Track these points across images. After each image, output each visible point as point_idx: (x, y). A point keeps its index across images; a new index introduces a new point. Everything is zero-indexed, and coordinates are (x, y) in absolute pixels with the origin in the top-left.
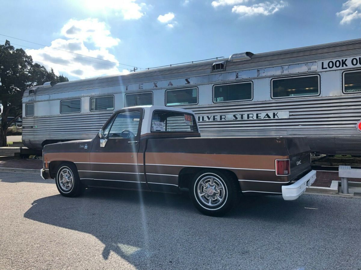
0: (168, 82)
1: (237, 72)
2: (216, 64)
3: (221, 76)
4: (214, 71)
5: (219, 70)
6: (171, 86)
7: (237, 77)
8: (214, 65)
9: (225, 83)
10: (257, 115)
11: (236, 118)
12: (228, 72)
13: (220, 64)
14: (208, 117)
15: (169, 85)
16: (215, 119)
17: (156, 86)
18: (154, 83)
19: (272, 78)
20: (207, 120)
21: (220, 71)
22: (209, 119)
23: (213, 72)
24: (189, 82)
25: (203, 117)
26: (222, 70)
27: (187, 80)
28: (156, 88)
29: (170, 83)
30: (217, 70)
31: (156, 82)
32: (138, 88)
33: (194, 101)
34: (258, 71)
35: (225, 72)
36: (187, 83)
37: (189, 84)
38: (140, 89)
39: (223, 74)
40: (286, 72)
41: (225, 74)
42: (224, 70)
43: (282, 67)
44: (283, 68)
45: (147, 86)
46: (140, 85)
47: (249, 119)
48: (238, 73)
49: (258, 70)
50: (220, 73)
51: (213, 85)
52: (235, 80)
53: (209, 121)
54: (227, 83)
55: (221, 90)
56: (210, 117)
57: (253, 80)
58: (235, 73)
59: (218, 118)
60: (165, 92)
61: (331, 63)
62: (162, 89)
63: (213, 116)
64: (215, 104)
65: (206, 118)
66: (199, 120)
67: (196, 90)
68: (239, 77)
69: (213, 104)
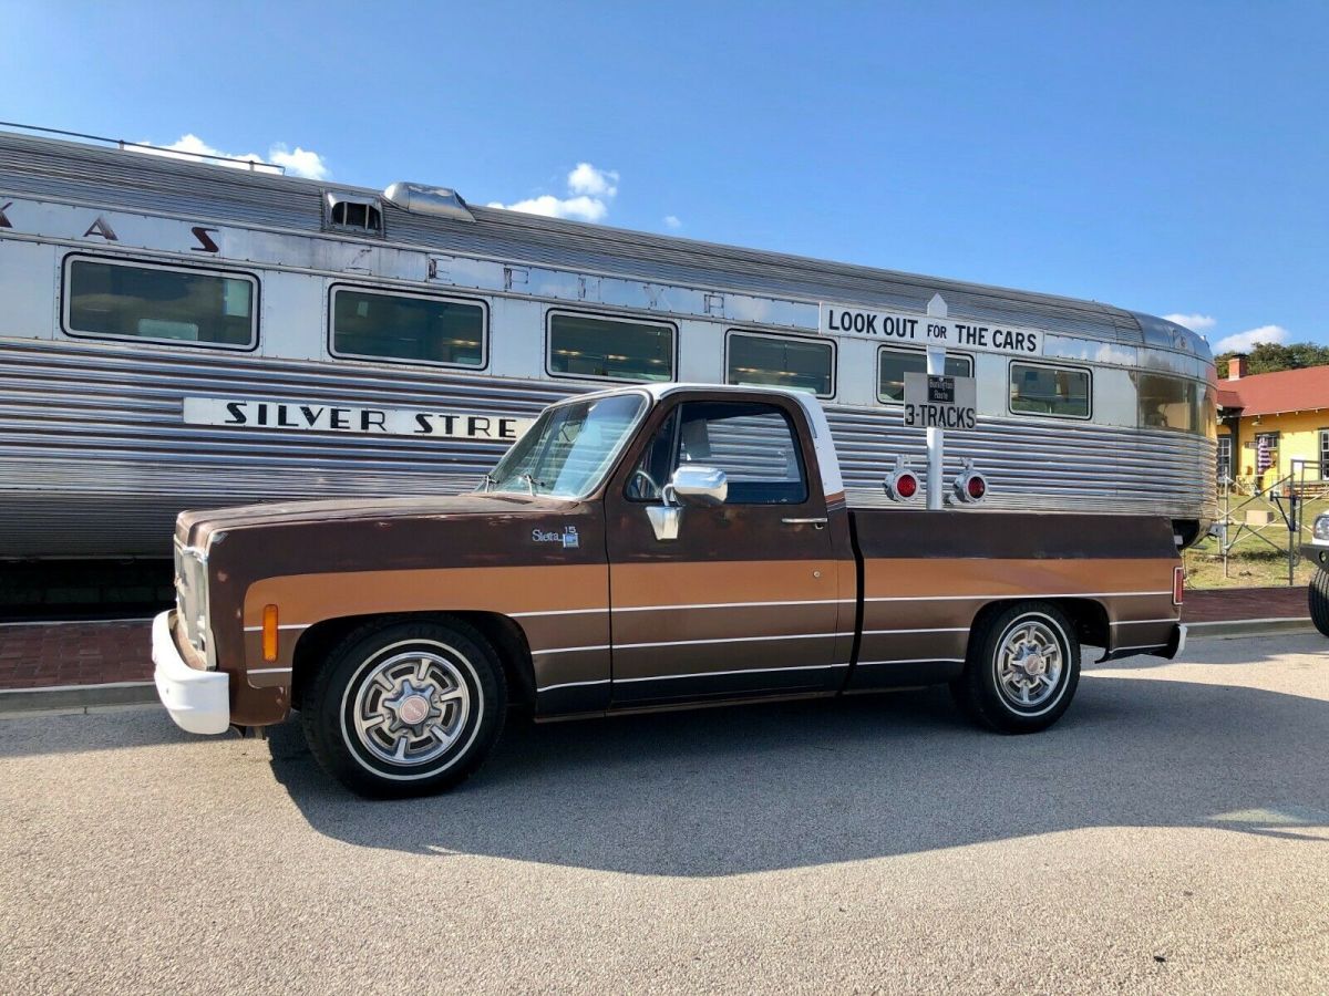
0: (92, 216)
1: (431, 256)
2: (349, 204)
3: (367, 255)
4: (337, 226)
5: (358, 229)
6: (101, 239)
7: (433, 276)
8: (339, 206)
9: (384, 286)
10: (502, 423)
11: (428, 428)
12: (398, 245)
13: (364, 206)
14: (307, 412)
15: (90, 232)
19: (549, 306)
20: (304, 424)
21: (366, 235)
22: (311, 419)
23: (331, 231)
24: (211, 247)
25: (282, 412)
26: (370, 231)
27: (200, 233)
29: (98, 223)
30: (351, 228)
33: (242, 330)
34: (508, 271)
35: (386, 243)
36: (202, 247)
37: (210, 254)
39: (375, 250)
40: (591, 298)
41: (383, 250)
42: (380, 236)
43: (583, 277)
44: (583, 280)
47: (475, 437)
48: (434, 261)
49: (508, 267)
50: (362, 240)
51: (330, 281)
52: (425, 284)
53: (310, 428)
54: (393, 287)
55: (363, 308)
56: (314, 409)
57: (488, 299)
58: (422, 258)
59: (352, 419)
60: (59, 264)
61: (847, 318)
62: (39, 243)
63: (327, 411)
64: (336, 361)
65: (295, 416)
66: (262, 418)
67: (248, 285)
68: (438, 275)
69: (330, 359)
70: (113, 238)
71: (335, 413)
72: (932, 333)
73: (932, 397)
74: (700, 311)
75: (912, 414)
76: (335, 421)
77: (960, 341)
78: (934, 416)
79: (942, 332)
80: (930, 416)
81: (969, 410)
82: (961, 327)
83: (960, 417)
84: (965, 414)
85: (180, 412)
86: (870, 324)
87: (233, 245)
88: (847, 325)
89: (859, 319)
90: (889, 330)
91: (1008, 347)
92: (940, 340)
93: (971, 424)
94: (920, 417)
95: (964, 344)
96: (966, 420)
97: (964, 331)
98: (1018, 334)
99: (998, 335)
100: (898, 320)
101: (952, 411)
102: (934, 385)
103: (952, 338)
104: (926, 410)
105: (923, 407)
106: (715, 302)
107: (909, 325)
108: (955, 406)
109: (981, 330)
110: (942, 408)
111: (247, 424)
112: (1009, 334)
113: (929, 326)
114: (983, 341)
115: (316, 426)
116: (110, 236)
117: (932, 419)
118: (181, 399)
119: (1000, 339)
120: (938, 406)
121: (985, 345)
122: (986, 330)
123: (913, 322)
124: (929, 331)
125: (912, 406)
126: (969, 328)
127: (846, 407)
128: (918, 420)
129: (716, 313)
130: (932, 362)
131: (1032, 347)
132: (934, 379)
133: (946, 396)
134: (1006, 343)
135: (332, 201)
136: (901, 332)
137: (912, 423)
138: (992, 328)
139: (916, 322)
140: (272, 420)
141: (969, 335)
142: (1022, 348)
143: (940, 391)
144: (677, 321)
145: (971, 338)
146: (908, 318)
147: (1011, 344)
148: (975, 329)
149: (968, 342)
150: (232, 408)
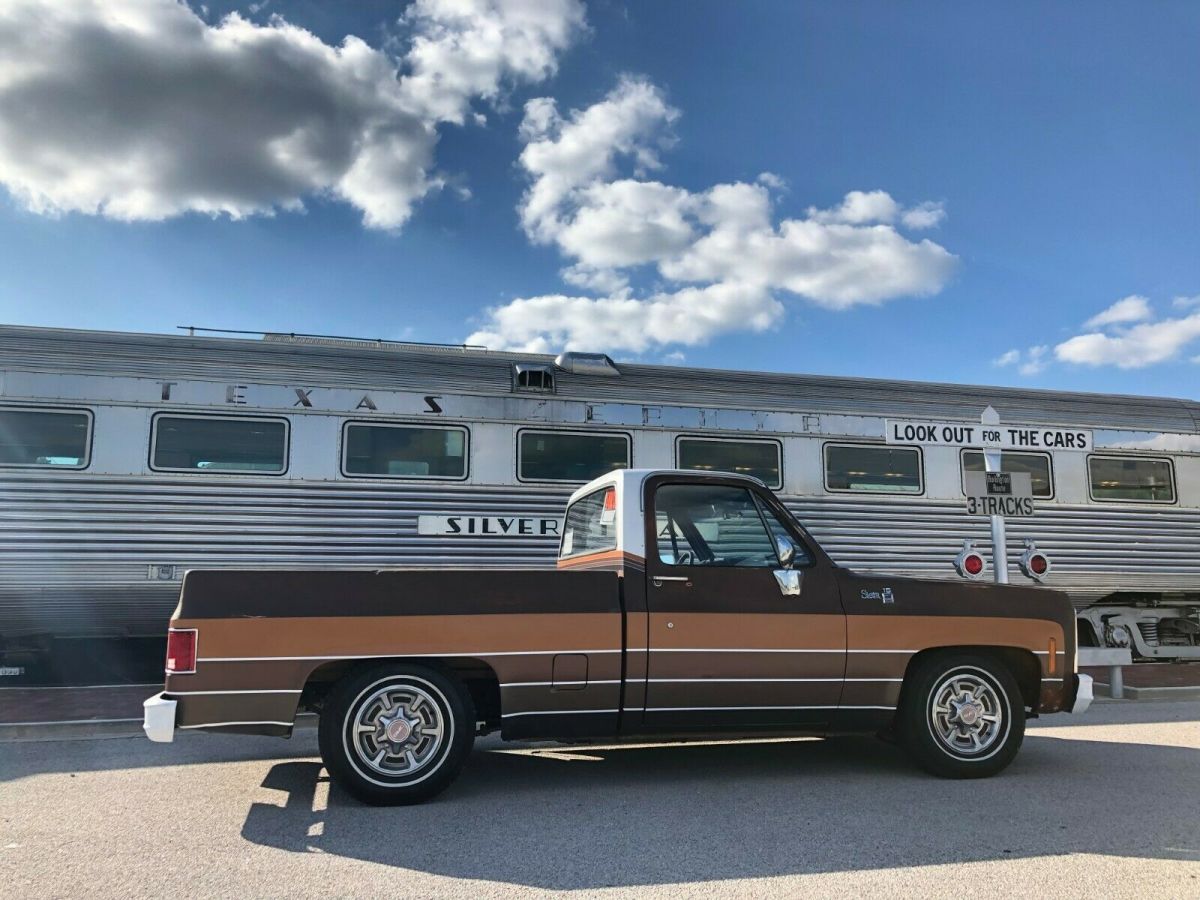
0: (358, 395)
1: (589, 404)
2: (530, 372)
3: (543, 407)
4: (522, 388)
5: (538, 389)
6: (367, 410)
7: (590, 418)
8: (523, 373)
9: (555, 428)
12: (565, 398)
13: (540, 372)
14: (502, 523)
15: (360, 406)
16: (526, 530)
17: (307, 404)
18: (299, 393)
19: (678, 434)
20: (500, 531)
21: (541, 393)
22: (505, 527)
23: (518, 391)
24: (437, 409)
25: (485, 523)
26: (545, 390)
27: (429, 400)
28: (304, 408)
29: (365, 399)
30: (531, 389)
31: (306, 391)
32: (224, 398)
33: (456, 466)
34: (645, 410)
35: (556, 398)
36: (431, 409)
37: (436, 414)
38: (232, 404)
39: (549, 403)
40: (710, 426)
41: (554, 402)
42: (552, 392)
43: (704, 410)
44: (704, 413)
45: (266, 397)
46: (230, 389)
48: (591, 408)
49: (645, 407)
50: (539, 397)
51: (518, 427)
52: (585, 425)
53: (505, 534)
54: (562, 428)
55: (539, 445)
56: (507, 520)
57: (631, 432)
58: (582, 405)
59: (534, 526)
60: (340, 428)
61: (910, 430)
62: (328, 416)
63: (517, 520)
64: (523, 484)
65: (495, 526)
66: (472, 528)
67: (461, 435)
68: (594, 417)
69: (519, 483)
70: (374, 408)
71: (522, 522)
72: (987, 438)
73: (991, 490)
74: (799, 429)
75: (974, 505)
76: (522, 529)
77: (1013, 443)
78: (994, 505)
79: (996, 436)
80: (990, 506)
81: (1026, 499)
82: (1013, 432)
83: (1018, 506)
84: (1022, 504)
85: (416, 526)
86: (931, 434)
87: (453, 407)
88: (910, 436)
89: (921, 431)
90: (948, 437)
91: (1059, 445)
92: (994, 444)
93: (1028, 510)
94: (982, 507)
95: (1017, 446)
96: (1024, 508)
97: (1017, 435)
98: (1067, 434)
99: (1048, 436)
100: (955, 429)
101: (1010, 502)
102: (992, 480)
103: (1006, 441)
104: (987, 501)
105: (983, 498)
106: (812, 421)
107: (965, 433)
108: (1013, 497)
109: (1032, 433)
110: (1001, 499)
111: (461, 533)
112: (1059, 434)
113: (984, 432)
114: (1034, 441)
115: (509, 533)
116: (373, 408)
117: (993, 508)
118: (416, 517)
119: (1050, 439)
120: (997, 497)
121: (1037, 444)
122: (1037, 432)
123: (969, 430)
124: (984, 436)
125: (973, 498)
126: (1021, 432)
127: (935, 501)
128: (980, 510)
129: (813, 429)
130: (990, 461)
131: (1082, 444)
132: (992, 475)
133: (1004, 489)
134: (1057, 442)
135: (519, 370)
136: (959, 438)
137: (975, 512)
138: (1042, 432)
139: (972, 430)
140: (478, 530)
141: (1021, 438)
142: (1073, 446)
143: (998, 485)
144: (781, 439)
145: (1024, 441)
146: (964, 427)
147: (1061, 442)
148: (1026, 432)
149: (1021, 444)
150: (451, 522)
